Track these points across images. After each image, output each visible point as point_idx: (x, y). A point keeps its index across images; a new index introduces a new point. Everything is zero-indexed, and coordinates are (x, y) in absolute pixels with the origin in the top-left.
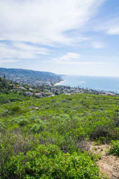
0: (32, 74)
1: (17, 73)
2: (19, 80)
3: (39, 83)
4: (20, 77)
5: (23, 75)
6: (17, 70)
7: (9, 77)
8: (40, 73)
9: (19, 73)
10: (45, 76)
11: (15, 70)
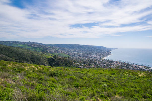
0: (86, 48)
1: (75, 48)
2: (76, 54)
3: (91, 57)
4: (77, 52)
5: (79, 50)
6: (75, 45)
7: (70, 52)
8: (93, 48)
9: (76, 48)
10: (97, 50)
11: (74, 46)
